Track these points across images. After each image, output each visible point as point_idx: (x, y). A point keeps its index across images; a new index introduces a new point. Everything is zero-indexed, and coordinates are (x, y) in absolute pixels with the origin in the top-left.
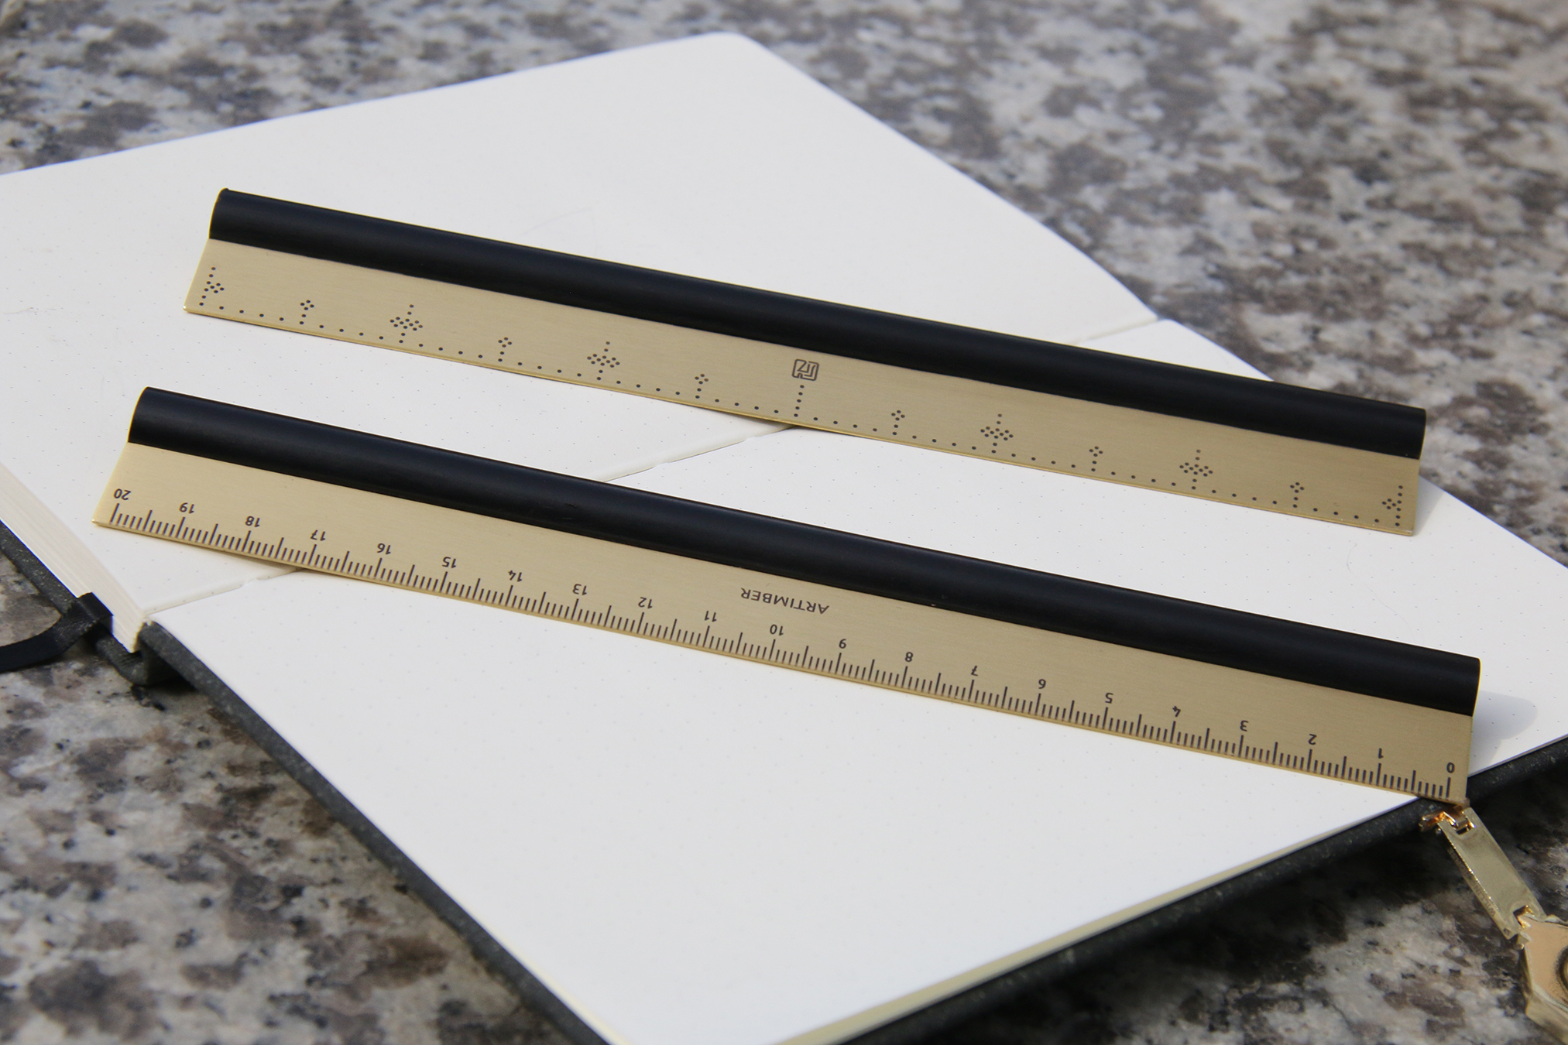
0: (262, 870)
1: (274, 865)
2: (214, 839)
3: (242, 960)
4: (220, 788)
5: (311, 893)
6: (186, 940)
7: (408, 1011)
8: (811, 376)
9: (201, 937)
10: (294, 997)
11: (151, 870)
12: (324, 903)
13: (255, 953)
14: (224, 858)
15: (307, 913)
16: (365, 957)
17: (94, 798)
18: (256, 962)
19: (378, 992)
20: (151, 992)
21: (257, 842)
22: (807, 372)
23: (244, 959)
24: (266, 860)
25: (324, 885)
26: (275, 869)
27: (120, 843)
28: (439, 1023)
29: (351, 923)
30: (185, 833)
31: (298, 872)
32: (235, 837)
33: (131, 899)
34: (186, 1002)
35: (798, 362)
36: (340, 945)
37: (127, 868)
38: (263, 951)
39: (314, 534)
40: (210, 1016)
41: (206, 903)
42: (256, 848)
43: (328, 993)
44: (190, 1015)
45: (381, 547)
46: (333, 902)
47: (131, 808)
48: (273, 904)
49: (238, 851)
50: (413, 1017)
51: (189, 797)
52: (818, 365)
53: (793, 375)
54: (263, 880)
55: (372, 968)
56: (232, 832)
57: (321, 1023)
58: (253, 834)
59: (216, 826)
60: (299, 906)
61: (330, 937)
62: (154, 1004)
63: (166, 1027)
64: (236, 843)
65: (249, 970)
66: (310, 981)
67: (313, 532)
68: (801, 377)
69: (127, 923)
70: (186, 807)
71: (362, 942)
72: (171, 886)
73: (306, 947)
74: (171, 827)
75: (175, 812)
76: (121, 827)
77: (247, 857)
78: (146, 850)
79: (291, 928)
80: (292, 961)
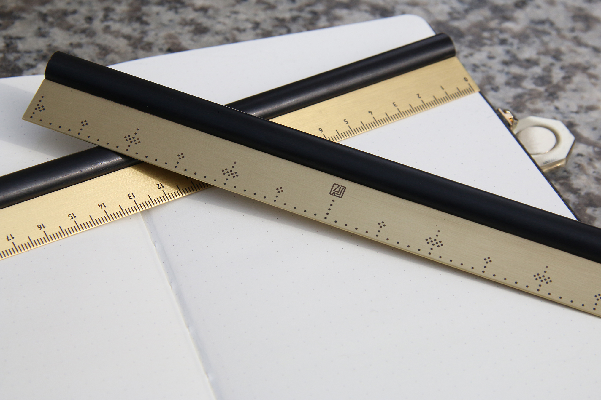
8: (340, 195)
22: (338, 192)
35: (335, 185)
39: (8, 238)
45: (40, 227)
52: (345, 188)
53: (330, 193)
67: (6, 237)
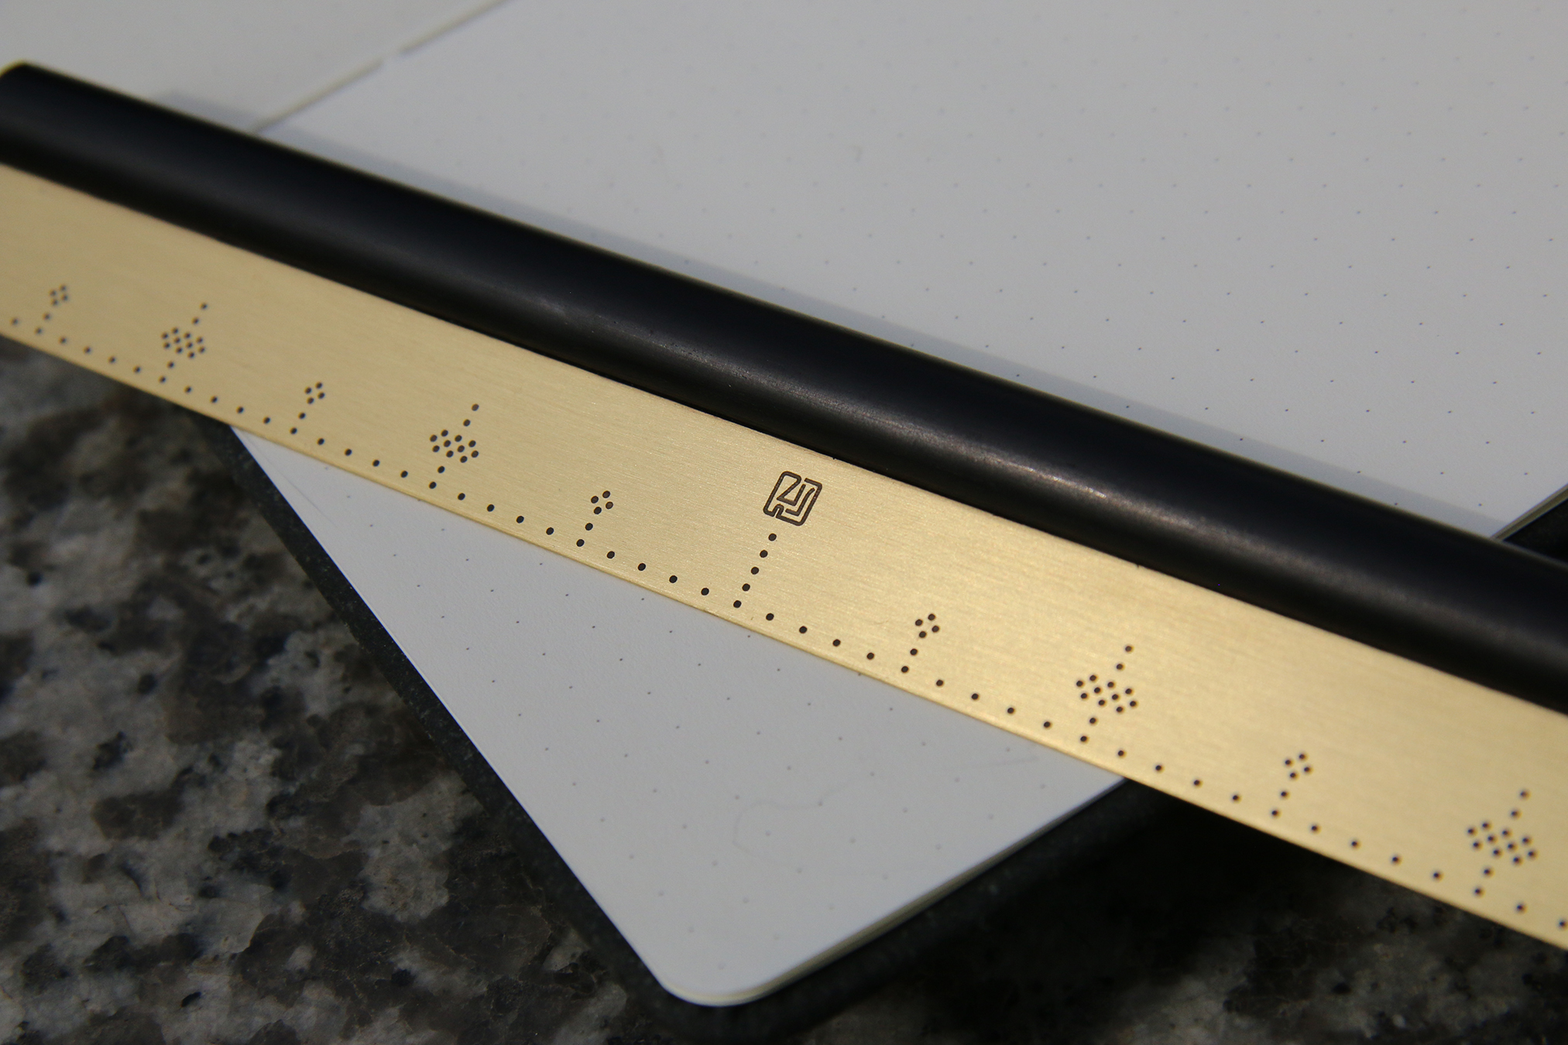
0: (232, 615)
1: (252, 600)
2: (172, 567)
3: (185, 778)
4: (194, 478)
5: (297, 644)
6: (110, 755)
7: (409, 841)
9: (131, 747)
10: (246, 837)
11: (80, 637)
12: (313, 657)
13: (203, 766)
14: (182, 600)
15: (286, 681)
16: (358, 749)
17: (21, 522)
18: (202, 782)
19: (370, 812)
20: (49, 854)
21: (233, 565)
22: (794, 503)
23: (187, 777)
24: (243, 594)
25: (318, 625)
26: (252, 608)
27: (47, 595)
28: (451, 858)
29: (347, 690)
30: (135, 565)
31: (283, 609)
32: (203, 560)
33: (44, 694)
34: (93, 868)
35: (786, 478)
36: (328, 729)
37: (49, 636)
38: (215, 761)
40: (125, 889)
41: (147, 684)
42: (229, 575)
43: (297, 823)
44: (96, 891)
46: (326, 654)
47: (68, 532)
48: (240, 672)
49: (204, 584)
50: (413, 853)
51: (149, 501)
52: (820, 486)
53: (765, 510)
54: (231, 629)
55: (366, 767)
56: (198, 552)
57: (279, 882)
58: (229, 550)
59: (179, 545)
60: (279, 671)
61: (314, 720)
62: (50, 878)
63: (61, 917)
64: (202, 571)
65: (192, 796)
66: (272, 806)
68: (779, 517)
69: (34, 735)
70: (145, 518)
71: (359, 722)
72: (104, 662)
73: (276, 744)
74: (117, 556)
75: (127, 529)
76: (51, 568)
77: (215, 592)
78: (78, 603)
79: (259, 711)
80: (253, 773)
